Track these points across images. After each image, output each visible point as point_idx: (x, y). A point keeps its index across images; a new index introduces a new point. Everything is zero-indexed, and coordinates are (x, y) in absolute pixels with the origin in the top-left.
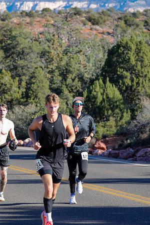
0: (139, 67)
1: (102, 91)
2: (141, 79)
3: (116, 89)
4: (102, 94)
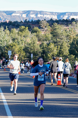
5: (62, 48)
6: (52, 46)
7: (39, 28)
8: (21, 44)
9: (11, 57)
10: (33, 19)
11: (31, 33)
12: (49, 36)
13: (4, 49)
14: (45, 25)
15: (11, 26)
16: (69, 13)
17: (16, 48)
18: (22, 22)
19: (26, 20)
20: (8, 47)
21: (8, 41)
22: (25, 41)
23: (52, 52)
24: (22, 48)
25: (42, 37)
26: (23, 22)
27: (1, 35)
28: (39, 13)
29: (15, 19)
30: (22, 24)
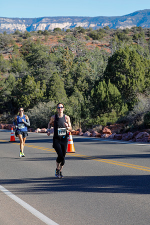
0: (133, 71)
1: (105, 89)
2: (134, 80)
3: (116, 88)
4: (106, 92)
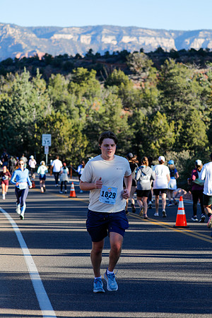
5: (189, 127)
6: (162, 121)
7: (126, 74)
8: (78, 116)
9: (50, 151)
10: (109, 48)
11: (105, 87)
12: (153, 93)
13: (30, 130)
14: (142, 66)
15: (49, 67)
16: (206, 32)
17: (64, 127)
18: (81, 57)
19: (91, 50)
20: (41, 124)
21: (42, 108)
22: (88, 107)
23: (161, 137)
24: (81, 128)
25: (133, 98)
26: (83, 56)
27: (23, 93)
28: (124, 32)
29: (61, 49)
30: (80, 61)
